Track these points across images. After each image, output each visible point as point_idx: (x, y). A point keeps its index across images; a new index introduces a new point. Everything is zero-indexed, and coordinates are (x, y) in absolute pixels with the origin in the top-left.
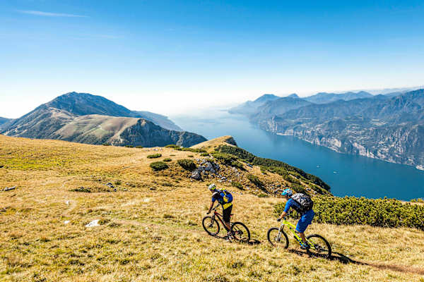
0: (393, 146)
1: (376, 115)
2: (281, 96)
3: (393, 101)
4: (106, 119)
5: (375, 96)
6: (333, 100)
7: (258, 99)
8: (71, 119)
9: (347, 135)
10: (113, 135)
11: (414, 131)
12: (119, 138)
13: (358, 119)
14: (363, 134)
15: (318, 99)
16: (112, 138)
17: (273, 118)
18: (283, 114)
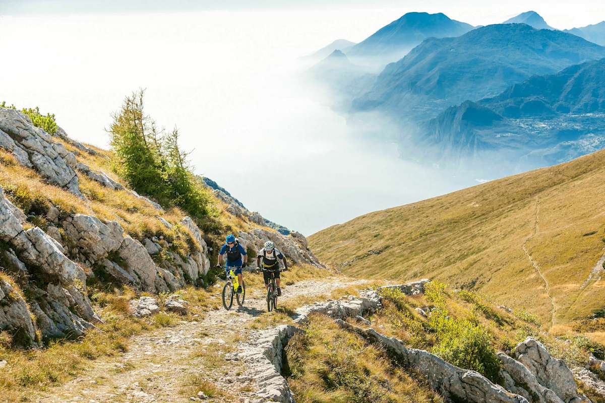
17: (459, 116)
18: (503, 97)
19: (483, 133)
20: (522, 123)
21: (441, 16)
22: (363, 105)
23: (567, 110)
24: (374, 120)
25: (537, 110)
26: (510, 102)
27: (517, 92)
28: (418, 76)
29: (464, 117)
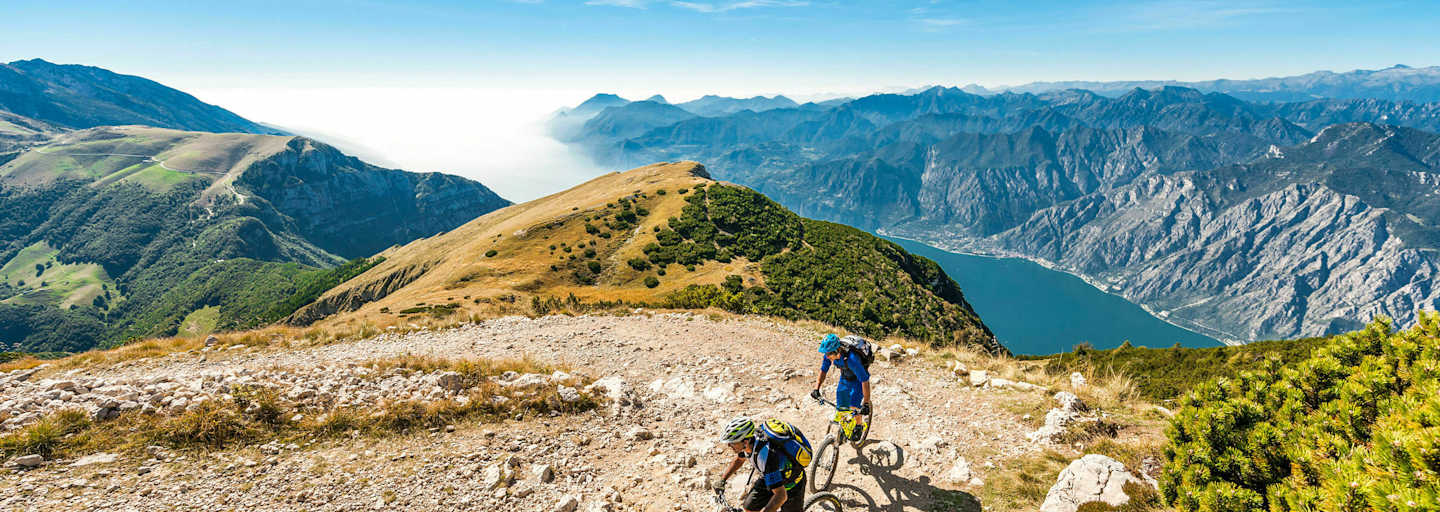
0: (840, 195)
1: (808, 140)
2: (632, 100)
3: (834, 116)
4: (177, 140)
5: (803, 106)
6: (731, 110)
7: (587, 102)
8: (39, 138)
9: (766, 179)
10: (205, 184)
11: (870, 169)
12: (231, 191)
13: (781, 147)
14: (792, 176)
15: (705, 108)
16: (208, 190)
17: (622, 146)
18: (643, 137)
19: (636, 155)
20: (652, 150)
21: (615, 95)
22: (574, 140)
23: (674, 143)
24: (577, 147)
25: (659, 143)
26: (647, 140)
27: (650, 135)
28: (603, 126)
29: (625, 147)
